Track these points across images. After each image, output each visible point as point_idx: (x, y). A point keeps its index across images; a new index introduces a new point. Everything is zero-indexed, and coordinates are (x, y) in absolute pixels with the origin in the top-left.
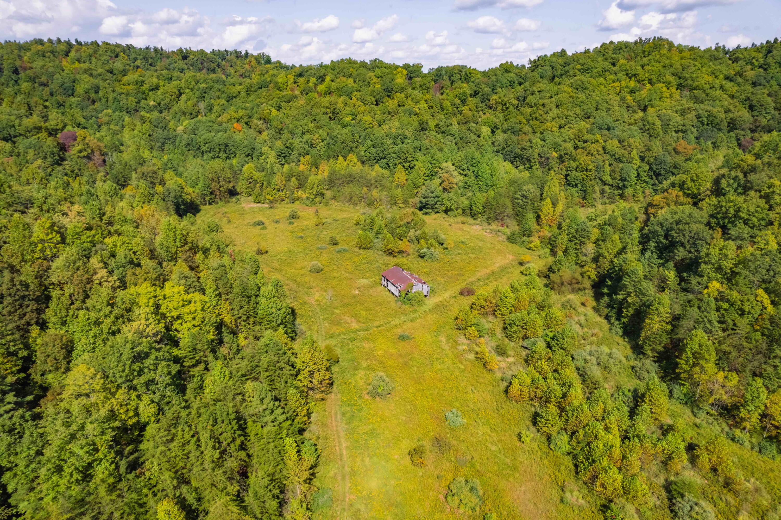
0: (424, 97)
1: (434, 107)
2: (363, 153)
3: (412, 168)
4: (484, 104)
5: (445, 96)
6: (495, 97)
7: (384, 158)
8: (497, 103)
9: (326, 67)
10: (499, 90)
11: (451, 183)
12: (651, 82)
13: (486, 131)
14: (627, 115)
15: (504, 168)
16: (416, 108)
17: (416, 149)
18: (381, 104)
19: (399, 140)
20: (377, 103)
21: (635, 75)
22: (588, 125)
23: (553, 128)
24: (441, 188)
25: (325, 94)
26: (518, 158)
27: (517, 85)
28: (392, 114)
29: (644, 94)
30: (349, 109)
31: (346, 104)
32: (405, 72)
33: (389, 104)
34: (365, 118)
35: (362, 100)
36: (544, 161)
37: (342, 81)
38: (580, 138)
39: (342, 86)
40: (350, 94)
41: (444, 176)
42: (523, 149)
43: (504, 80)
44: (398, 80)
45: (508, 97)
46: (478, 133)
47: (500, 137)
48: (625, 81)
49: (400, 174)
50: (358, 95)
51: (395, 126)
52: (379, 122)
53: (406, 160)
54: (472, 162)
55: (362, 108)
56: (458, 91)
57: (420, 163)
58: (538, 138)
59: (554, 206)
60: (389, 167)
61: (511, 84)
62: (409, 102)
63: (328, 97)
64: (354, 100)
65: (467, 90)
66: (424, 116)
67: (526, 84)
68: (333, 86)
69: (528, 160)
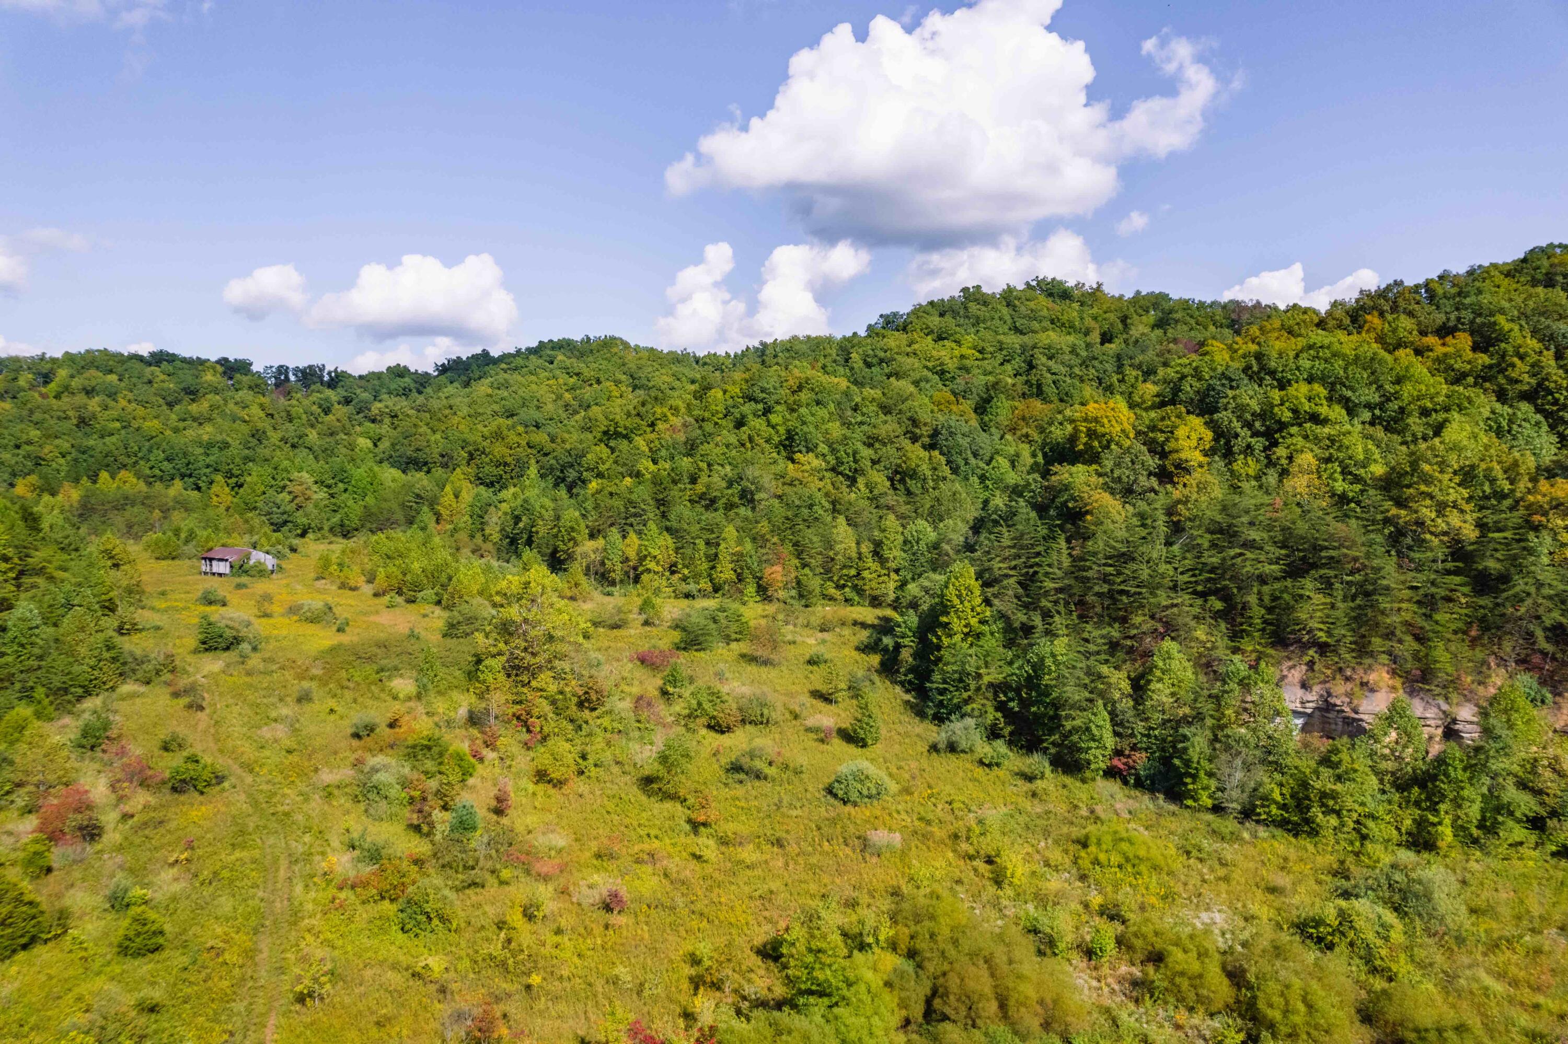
0: (257, 400)
1: (276, 416)
2: (148, 472)
3: (241, 486)
4: (361, 415)
5: (294, 402)
6: (379, 405)
7: (190, 476)
8: (382, 413)
9: (54, 360)
10: (385, 396)
11: (308, 499)
12: (599, 382)
13: (364, 443)
14: (564, 415)
15: (390, 475)
16: (244, 414)
17: (247, 459)
18: (177, 408)
19: (215, 450)
20: (170, 405)
21: (577, 374)
22: (510, 422)
23: (461, 426)
24: (293, 505)
25: (58, 396)
26: (411, 463)
27: (414, 394)
28: (199, 421)
29: (588, 393)
30: (114, 413)
31: (106, 408)
32: (220, 369)
33: (194, 408)
34: (148, 424)
35: (139, 402)
36: (447, 461)
37: (95, 376)
38: (498, 435)
39: (93, 383)
40: (113, 395)
41: (297, 489)
42: (418, 450)
43: (393, 386)
44: (209, 377)
45: (400, 405)
46: (352, 447)
47: (385, 445)
48: (563, 378)
49: (221, 490)
50: (130, 396)
51: (207, 432)
52: (176, 430)
53: (229, 475)
54: (342, 476)
55: (140, 411)
56: (315, 397)
57: (255, 476)
58: (438, 436)
59: (457, 497)
60: (198, 489)
61: (405, 393)
62: (231, 405)
63: (65, 399)
64: (123, 403)
65: (332, 395)
66: (260, 425)
67: (429, 390)
68: (76, 383)
69: (426, 464)
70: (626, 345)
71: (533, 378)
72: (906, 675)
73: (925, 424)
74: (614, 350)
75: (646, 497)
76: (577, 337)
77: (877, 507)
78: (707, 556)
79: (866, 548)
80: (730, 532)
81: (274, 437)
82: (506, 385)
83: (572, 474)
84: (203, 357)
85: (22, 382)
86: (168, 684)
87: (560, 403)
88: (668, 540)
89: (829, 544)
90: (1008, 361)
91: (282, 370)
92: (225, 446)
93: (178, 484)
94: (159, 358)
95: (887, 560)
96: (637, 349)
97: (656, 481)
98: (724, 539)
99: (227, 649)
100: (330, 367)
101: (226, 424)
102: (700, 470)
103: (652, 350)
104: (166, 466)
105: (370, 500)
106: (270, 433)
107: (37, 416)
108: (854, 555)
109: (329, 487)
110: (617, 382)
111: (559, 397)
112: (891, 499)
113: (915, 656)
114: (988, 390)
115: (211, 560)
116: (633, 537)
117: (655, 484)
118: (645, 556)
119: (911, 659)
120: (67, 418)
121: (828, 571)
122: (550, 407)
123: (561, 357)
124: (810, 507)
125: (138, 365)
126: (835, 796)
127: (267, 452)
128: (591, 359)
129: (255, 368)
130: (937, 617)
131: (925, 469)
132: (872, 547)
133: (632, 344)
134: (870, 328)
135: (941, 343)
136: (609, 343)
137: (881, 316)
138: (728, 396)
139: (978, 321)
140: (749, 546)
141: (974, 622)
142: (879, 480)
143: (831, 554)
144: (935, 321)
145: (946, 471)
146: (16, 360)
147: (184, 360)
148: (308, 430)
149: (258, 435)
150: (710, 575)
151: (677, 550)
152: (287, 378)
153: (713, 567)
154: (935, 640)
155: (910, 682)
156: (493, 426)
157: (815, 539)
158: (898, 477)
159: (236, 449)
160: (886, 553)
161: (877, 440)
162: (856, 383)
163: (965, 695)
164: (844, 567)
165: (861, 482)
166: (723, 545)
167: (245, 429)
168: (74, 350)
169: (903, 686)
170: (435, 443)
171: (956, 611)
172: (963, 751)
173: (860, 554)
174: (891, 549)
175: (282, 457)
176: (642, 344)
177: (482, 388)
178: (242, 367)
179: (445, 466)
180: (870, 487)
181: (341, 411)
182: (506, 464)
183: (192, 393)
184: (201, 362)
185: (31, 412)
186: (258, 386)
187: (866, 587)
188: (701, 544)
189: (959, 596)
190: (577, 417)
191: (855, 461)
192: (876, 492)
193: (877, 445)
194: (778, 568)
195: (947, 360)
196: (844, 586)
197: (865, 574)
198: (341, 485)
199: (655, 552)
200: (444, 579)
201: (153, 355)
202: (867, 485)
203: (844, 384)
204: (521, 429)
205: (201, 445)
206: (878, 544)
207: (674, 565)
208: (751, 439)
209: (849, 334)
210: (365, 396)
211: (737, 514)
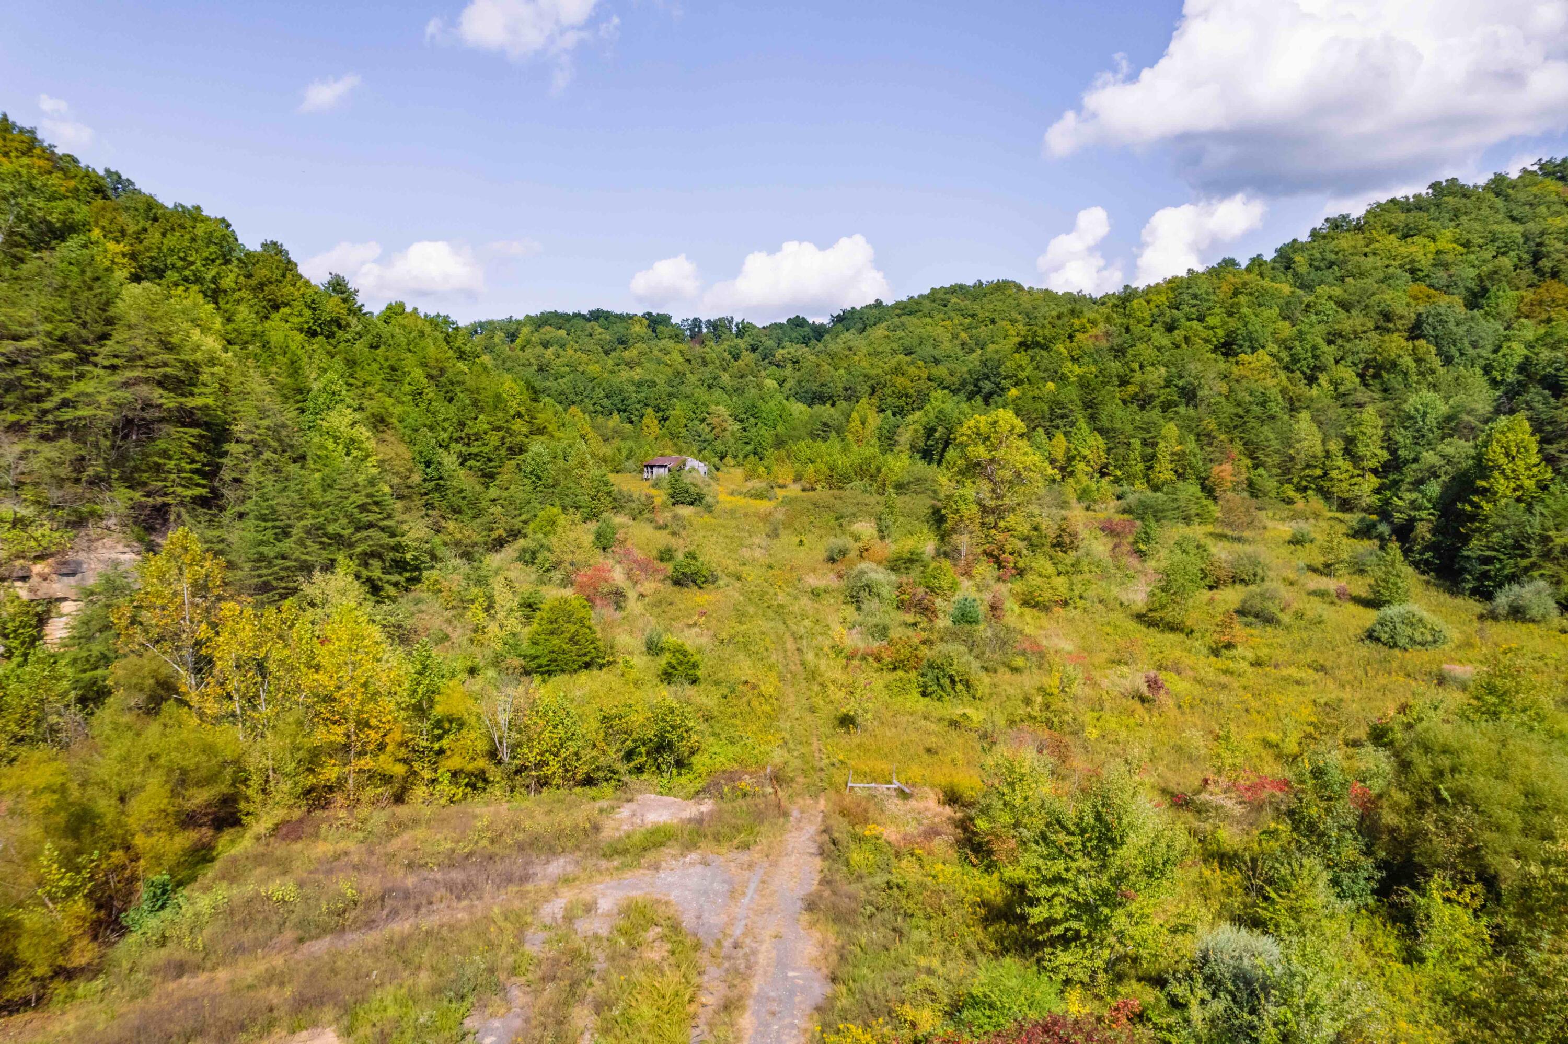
0: (677, 348)
1: (693, 361)
2: (592, 408)
3: (667, 419)
4: (767, 360)
5: (707, 349)
6: (781, 351)
7: (625, 411)
8: (785, 359)
9: (518, 322)
10: (788, 344)
11: (725, 430)
12: (993, 322)
13: (770, 383)
14: (961, 353)
15: (798, 408)
16: (667, 358)
17: (671, 395)
18: (613, 354)
19: (645, 388)
20: (607, 353)
21: (973, 316)
22: (908, 359)
23: (862, 363)
24: (712, 435)
25: (523, 349)
26: (816, 398)
27: (814, 341)
28: (630, 365)
29: (983, 332)
30: (563, 360)
31: (558, 356)
32: (646, 322)
33: (626, 354)
34: (591, 367)
35: (583, 351)
36: (851, 395)
37: (549, 332)
38: (898, 371)
39: (548, 337)
40: (563, 346)
41: (714, 420)
42: (822, 385)
43: (794, 335)
44: (637, 328)
45: (800, 350)
46: (760, 387)
47: (790, 383)
48: (957, 319)
49: (650, 419)
50: (576, 346)
51: (637, 374)
52: (612, 372)
53: (658, 409)
54: (752, 411)
55: (584, 358)
56: (726, 344)
57: (678, 410)
58: (842, 371)
59: (863, 423)
60: (631, 422)
61: (806, 341)
62: (656, 352)
63: (528, 350)
64: (571, 352)
65: (742, 343)
66: (680, 368)
67: (827, 337)
68: (535, 338)
69: (830, 398)
70: (1019, 287)
71: (928, 320)
72: (1421, 554)
73: (1401, 317)
74: (1008, 292)
75: (1074, 397)
76: (970, 282)
77: (1344, 406)
78: (1143, 457)
79: (1335, 446)
80: (1171, 429)
81: (692, 379)
82: (903, 326)
83: (987, 386)
84: (632, 312)
85: (496, 340)
86: (651, 521)
87: (957, 342)
88: (1097, 441)
89: (1288, 442)
90: (1504, 254)
91: (697, 322)
92: (653, 384)
93: (616, 417)
94: (596, 316)
95: (1361, 459)
96: (1030, 291)
97: (1084, 384)
98: (1163, 438)
99: (692, 504)
100: (737, 319)
101: (653, 367)
102: (1132, 371)
103: (1047, 292)
104: (606, 402)
105: (780, 429)
106: (689, 375)
107: (509, 364)
108: (1320, 454)
109: (741, 421)
110: (1013, 322)
111: (955, 336)
112: (1362, 395)
113: (1435, 531)
114: (1481, 280)
115: (652, 467)
116: (1060, 437)
117: (1082, 386)
118: (1074, 458)
119: (1429, 535)
120: (530, 365)
121: (1287, 471)
122: (947, 345)
123: (954, 300)
124: (1263, 404)
125: (582, 322)
126: (1378, 640)
127: (688, 390)
128: (985, 300)
129: (673, 321)
130: (1473, 482)
131: (1408, 362)
132: (1342, 444)
133: (1026, 287)
134: (1314, 234)
135: (1409, 240)
136: (1002, 287)
137: (1327, 220)
138: (1152, 305)
139: (1456, 215)
140: (1191, 445)
141: (1529, 484)
142: (1346, 375)
143: (1291, 451)
144: (1400, 218)
145: (1436, 362)
146: (490, 323)
147: (617, 316)
148: (721, 373)
149: (679, 374)
150: (1146, 476)
151: (1109, 451)
152: (700, 331)
153: (1150, 468)
154: (1468, 508)
155: (1427, 562)
156: (893, 362)
157: (1272, 436)
158: (1371, 371)
159: (662, 387)
160: (1361, 450)
161: (1340, 335)
162: (1302, 286)
163: (1525, 562)
164: (1308, 466)
165: (1323, 379)
166: (1162, 444)
167: (669, 371)
168: (532, 314)
169: (1417, 567)
170: (839, 377)
171: (1503, 472)
172: (1533, 621)
173: (1327, 452)
174: (1367, 445)
175: (702, 395)
176: (1036, 286)
177: (880, 331)
178: (664, 319)
179: (848, 399)
180: (1335, 384)
181: (748, 358)
182: (907, 396)
183: (623, 342)
184: (630, 317)
185: (504, 362)
186: (677, 336)
187: (1335, 489)
188: (1136, 443)
189: (1507, 455)
190: (974, 355)
191: (1315, 357)
192: (1342, 389)
193: (1340, 341)
194: (1227, 467)
195: (1420, 256)
196: (1305, 489)
197: (1334, 474)
198: (752, 420)
199: (1086, 452)
200: (873, 470)
201: (591, 313)
202: (1331, 382)
203: (1286, 289)
204: (921, 363)
205: (633, 383)
206: (1350, 441)
207: (1106, 466)
208: (1187, 339)
209: (1288, 240)
210: (770, 343)
211: (1176, 413)
